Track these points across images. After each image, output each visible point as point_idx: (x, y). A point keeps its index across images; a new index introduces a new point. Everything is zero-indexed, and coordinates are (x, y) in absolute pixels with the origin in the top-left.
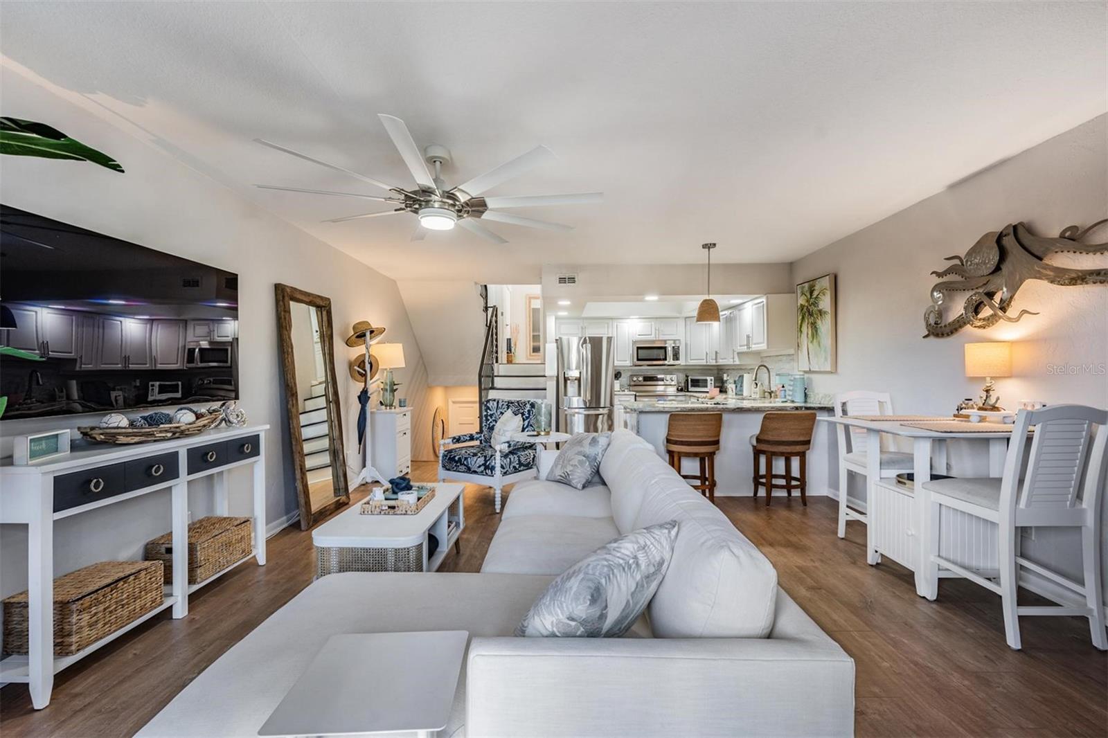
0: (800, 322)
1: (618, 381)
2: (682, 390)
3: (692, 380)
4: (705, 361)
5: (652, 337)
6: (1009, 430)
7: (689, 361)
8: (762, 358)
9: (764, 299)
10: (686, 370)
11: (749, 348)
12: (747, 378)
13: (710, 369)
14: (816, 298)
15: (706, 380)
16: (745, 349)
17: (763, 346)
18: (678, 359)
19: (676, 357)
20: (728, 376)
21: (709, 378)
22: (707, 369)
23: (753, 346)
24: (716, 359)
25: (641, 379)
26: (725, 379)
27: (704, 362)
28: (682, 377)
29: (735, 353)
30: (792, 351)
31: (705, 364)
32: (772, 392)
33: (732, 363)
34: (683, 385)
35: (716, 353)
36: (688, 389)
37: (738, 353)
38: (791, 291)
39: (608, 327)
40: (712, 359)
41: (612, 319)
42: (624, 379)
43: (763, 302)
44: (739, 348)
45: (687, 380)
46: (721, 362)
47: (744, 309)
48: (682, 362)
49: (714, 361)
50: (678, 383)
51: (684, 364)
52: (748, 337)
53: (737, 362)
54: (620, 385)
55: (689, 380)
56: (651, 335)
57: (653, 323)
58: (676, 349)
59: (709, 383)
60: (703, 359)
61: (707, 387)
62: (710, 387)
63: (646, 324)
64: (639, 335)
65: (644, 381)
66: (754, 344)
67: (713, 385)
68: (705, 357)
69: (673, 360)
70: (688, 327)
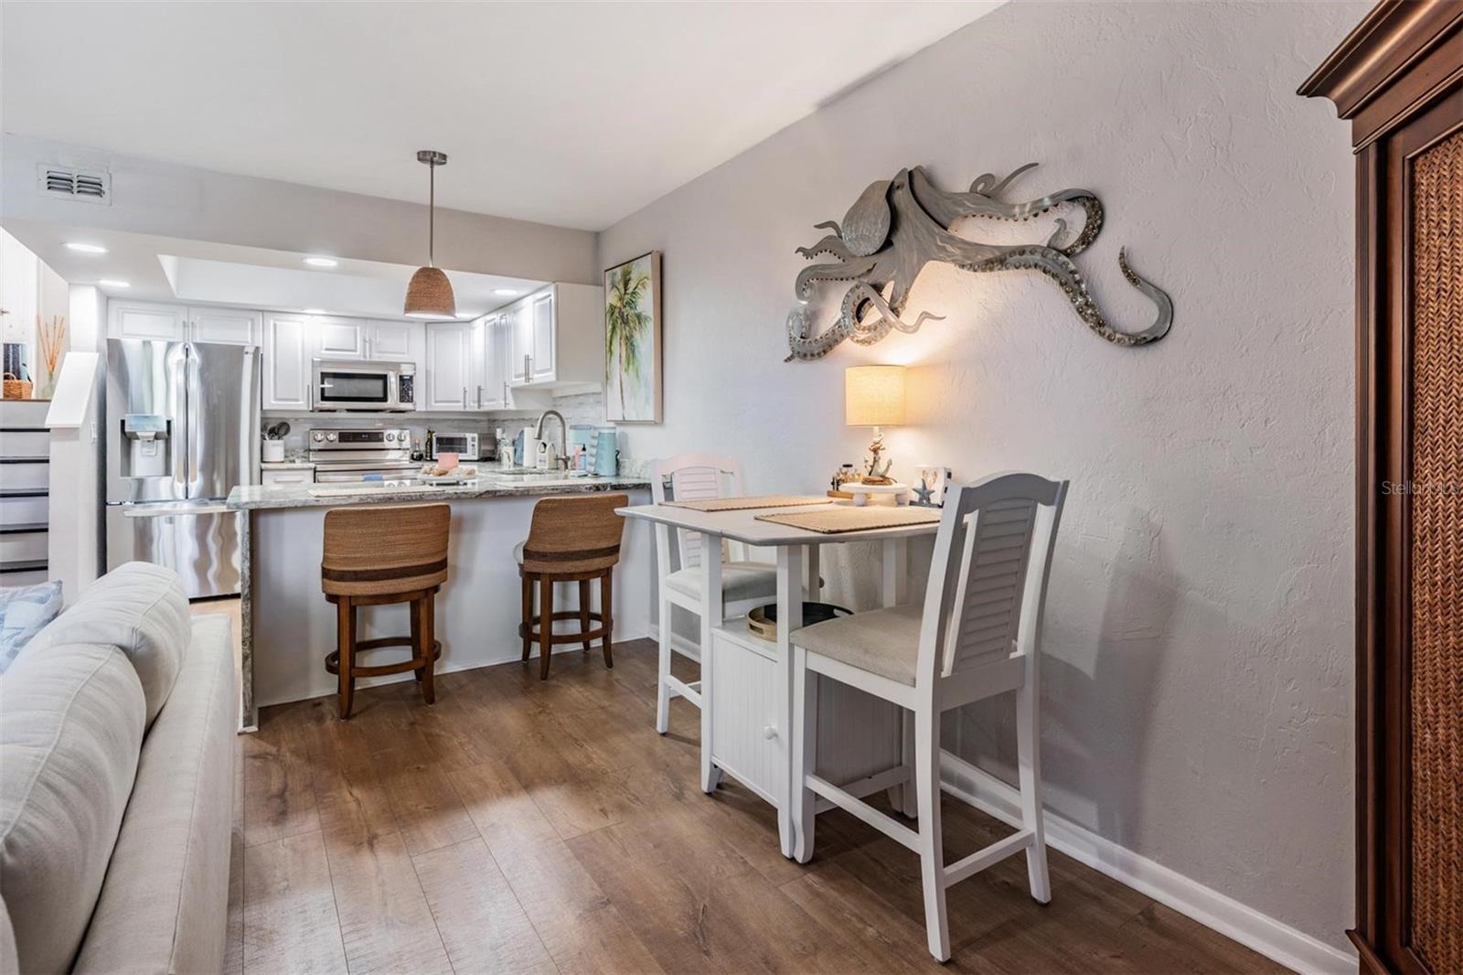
0: (609, 335)
1: (281, 442)
2: (420, 458)
3: (438, 439)
4: (462, 404)
5: (357, 355)
6: (936, 520)
7: (433, 404)
8: (554, 399)
9: (551, 291)
10: (428, 420)
11: (529, 379)
12: (530, 433)
13: (475, 421)
14: (633, 293)
15: (463, 441)
16: (521, 382)
17: (550, 376)
18: (411, 400)
19: (405, 395)
20: (504, 432)
21: (469, 436)
22: (468, 420)
23: (536, 376)
24: (479, 401)
25: (333, 436)
26: (498, 437)
27: (459, 407)
28: (421, 435)
29: (508, 390)
30: (597, 387)
31: (462, 410)
32: (568, 458)
33: (503, 408)
34: (423, 448)
35: (479, 389)
36: (431, 456)
37: (513, 390)
38: (598, 282)
39: (253, 330)
40: (474, 402)
41: (262, 311)
42: (295, 437)
43: (550, 295)
44: (514, 380)
45: (430, 440)
46: (488, 406)
47: (522, 308)
48: (420, 404)
49: (476, 405)
50: (414, 444)
51: (424, 409)
52: (527, 359)
53: (512, 407)
54: (286, 451)
55: (434, 439)
56: (355, 351)
57: (358, 328)
58: (406, 383)
59: (469, 442)
60: (458, 402)
61: (466, 452)
62: (472, 452)
63: (343, 327)
64: (327, 349)
65: (340, 442)
66: (537, 372)
67: (476, 447)
68: (461, 397)
69: (403, 402)
70: (432, 340)
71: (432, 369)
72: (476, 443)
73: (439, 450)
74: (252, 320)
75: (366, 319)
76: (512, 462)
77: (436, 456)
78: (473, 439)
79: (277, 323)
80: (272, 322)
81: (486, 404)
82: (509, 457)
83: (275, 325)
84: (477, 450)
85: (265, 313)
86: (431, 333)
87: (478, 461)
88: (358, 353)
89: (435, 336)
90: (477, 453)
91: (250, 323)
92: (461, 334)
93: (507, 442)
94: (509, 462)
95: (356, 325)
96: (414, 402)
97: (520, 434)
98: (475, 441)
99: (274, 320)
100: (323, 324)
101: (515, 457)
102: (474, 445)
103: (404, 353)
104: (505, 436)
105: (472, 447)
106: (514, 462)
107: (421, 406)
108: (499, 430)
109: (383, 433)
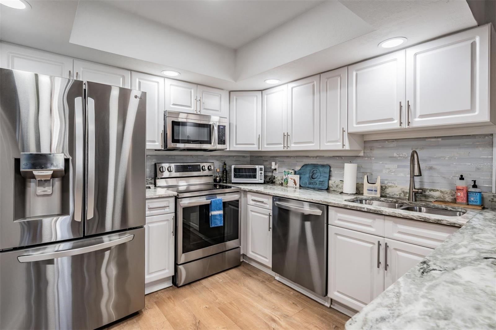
15: (255, 170)
18: (222, 143)
21: (258, 167)
27: (254, 147)
29: (346, 134)
34: (221, 175)
41: (130, 70)
45: (228, 170)
56: (190, 107)
57: (193, 91)
58: (222, 130)
59: (258, 173)
60: (254, 144)
61: (256, 178)
62: (260, 178)
64: (174, 104)
65: (175, 172)
66: (421, 116)
67: (263, 174)
68: (255, 141)
69: (218, 144)
70: (234, 103)
71: (234, 122)
72: (263, 172)
73: (235, 176)
74: (124, 77)
75: (198, 84)
76: (298, 185)
77: (234, 180)
78: (261, 169)
79: (141, 81)
80: (137, 80)
82: (295, 182)
83: (140, 83)
84: (263, 176)
85: (133, 72)
86: (234, 97)
87: (264, 183)
88: (192, 109)
89: (236, 99)
90: (263, 179)
91: (121, 79)
92: (255, 98)
93: (290, 172)
94: (295, 186)
95: (191, 89)
96: (225, 144)
97: (303, 167)
98: (262, 171)
99: (139, 79)
100: (171, 85)
101: (300, 182)
102: (261, 173)
103: (218, 111)
104: (277, 167)
105: (260, 174)
106: (300, 186)
107: (227, 147)
108: (273, 163)
109: (200, 165)
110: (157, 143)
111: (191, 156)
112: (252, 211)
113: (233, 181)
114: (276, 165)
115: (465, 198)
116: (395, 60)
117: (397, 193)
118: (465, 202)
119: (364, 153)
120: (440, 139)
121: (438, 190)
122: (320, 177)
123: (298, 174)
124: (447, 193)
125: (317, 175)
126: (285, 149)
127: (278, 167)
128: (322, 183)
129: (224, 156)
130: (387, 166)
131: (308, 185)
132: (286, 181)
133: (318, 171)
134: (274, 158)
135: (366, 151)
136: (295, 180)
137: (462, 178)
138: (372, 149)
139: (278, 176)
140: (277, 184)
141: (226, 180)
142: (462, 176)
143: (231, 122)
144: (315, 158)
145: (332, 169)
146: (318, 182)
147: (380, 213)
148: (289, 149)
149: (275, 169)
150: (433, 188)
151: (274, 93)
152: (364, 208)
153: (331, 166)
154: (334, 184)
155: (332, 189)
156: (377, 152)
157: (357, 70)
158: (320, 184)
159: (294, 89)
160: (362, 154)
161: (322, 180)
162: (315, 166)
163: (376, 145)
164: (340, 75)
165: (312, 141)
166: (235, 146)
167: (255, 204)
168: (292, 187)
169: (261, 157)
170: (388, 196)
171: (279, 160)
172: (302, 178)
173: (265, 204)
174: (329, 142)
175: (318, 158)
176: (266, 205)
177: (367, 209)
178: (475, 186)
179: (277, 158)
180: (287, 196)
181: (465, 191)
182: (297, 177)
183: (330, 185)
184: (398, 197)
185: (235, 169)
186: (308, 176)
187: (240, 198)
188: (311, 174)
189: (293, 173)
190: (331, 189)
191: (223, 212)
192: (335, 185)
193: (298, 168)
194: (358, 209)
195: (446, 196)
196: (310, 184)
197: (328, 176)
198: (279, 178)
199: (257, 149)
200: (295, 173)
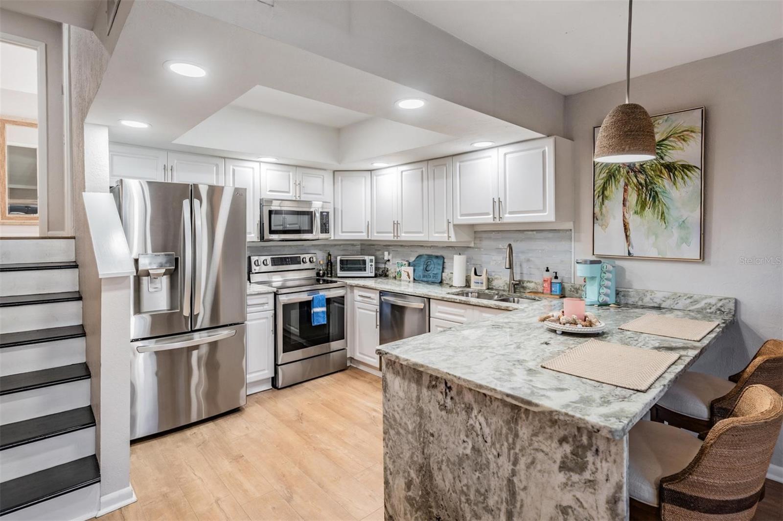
0: (600, 182)
2: (324, 275)
5: (290, 196)
9: (548, 145)
12: (460, 261)
15: (364, 262)
16: (483, 220)
17: (542, 216)
18: (327, 231)
19: (325, 229)
21: (367, 258)
28: (325, 258)
29: (451, 226)
37: (455, 225)
39: (217, 174)
41: (224, 158)
43: (544, 146)
44: (461, 218)
48: (331, 234)
49: (390, 235)
51: (334, 238)
52: (496, 201)
53: (453, 239)
55: (339, 261)
56: (288, 192)
57: (291, 174)
58: (325, 217)
59: (368, 264)
60: (362, 232)
61: (365, 270)
62: (370, 271)
63: (280, 173)
64: (270, 191)
65: (272, 265)
66: (510, 213)
67: (374, 267)
68: (364, 229)
69: (321, 233)
70: (339, 184)
71: (339, 207)
72: (373, 264)
73: (342, 269)
74: (217, 166)
75: (296, 166)
76: (412, 279)
77: (340, 273)
78: (371, 261)
79: (235, 168)
80: (231, 167)
81: (403, 235)
82: (408, 275)
83: (234, 170)
84: (374, 269)
85: (226, 160)
86: (339, 178)
87: (376, 276)
88: (291, 194)
89: (342, 181)
90: (374, 272)
91: (215, 168)
92: (363, 179)
93: (404, 263)
94: (408, 279)
95: (289, 172)
96: (328, 233)
97: (417, 257)
98: (372, 262)
99: (233, 166)
100: (267, 169)
101: (414, 275)
102: (371, 265)
103: (320, 194)
104: (390, 258)
105: (370, 267)
106: (414, 279)
107: (332, 236)
108: (386, 253)
109: (300, 257)
110: (253, 235)
111: (289, 246)
112: (359, 308)
113: (338, 275)
114: (389, 255)
115: (549, 289)
116: (490, 157)
117: (502, 285)
118: (549, 292)
119: (475, 243)
120: (535, 232)
121: (533, 282)
122: (435, 269)
123: (412, 266)
124: (539, 284)
125: (430, 267)
126: (396, 239)
127: (392, 258)
128: (435, 275)
129: (328, 245)
130: (494, 258)
131: (422, 279)
132: (399, 273)
133: (432, 262)
134: (388, 247)
135: (476, 242)
136: (408, 273)
137: (547, 270)
138: (481, 239)
139: (392, 268)
140: (390, 277)
141: (331, 274)
142: (547, 268)
143: (336, 206)
144: (429, 248)
145: (445, 261)
146: (431, 275)
147: (468, 303)
148: (399, 239)
149: (389, 260)
150: (530, 280)
151: (383, 175)
152: (457, 299)
153: (445, 257)
154: (447, 276)
155: (446, 282)
156: (486, 243)
157: (460, 162)
158: (433, 277)
159: (404, 173)
160: (472, 245)
161: (435, 272)
162: (430, 256)
163: (484, 235)
164: (445, 165)
165: (422, 231)
166: (340, 234)
167: (362, 300)
168: (405, 280)
169: (373, 245)
170: (494, 288)
171: (393, 249)
172: (416, 271)
173: (372, 299)
174: (437, 233)
175: (432, 248)
176: (373, 301)
177: (459, 300)
178: (556, 277)
179: (390, 247)
180: (393, 290)
181: (549, 282)
182: (410, 270)
183: (444, 278)
184: (502, 289)
185: (341, 261)
186: (422, 268)
187: (346, 293)
188: (425, 266)
189: (406, 265)
190: (444, 282)
191: (327, 309)
192: (448, 278)
193: (412, 259)
194: (453, 300)
195: (539, 287)
196: (424, 276)
197: (441, 268)
198: (393, 271)
199: (366, 238)
200: (409, 265)
